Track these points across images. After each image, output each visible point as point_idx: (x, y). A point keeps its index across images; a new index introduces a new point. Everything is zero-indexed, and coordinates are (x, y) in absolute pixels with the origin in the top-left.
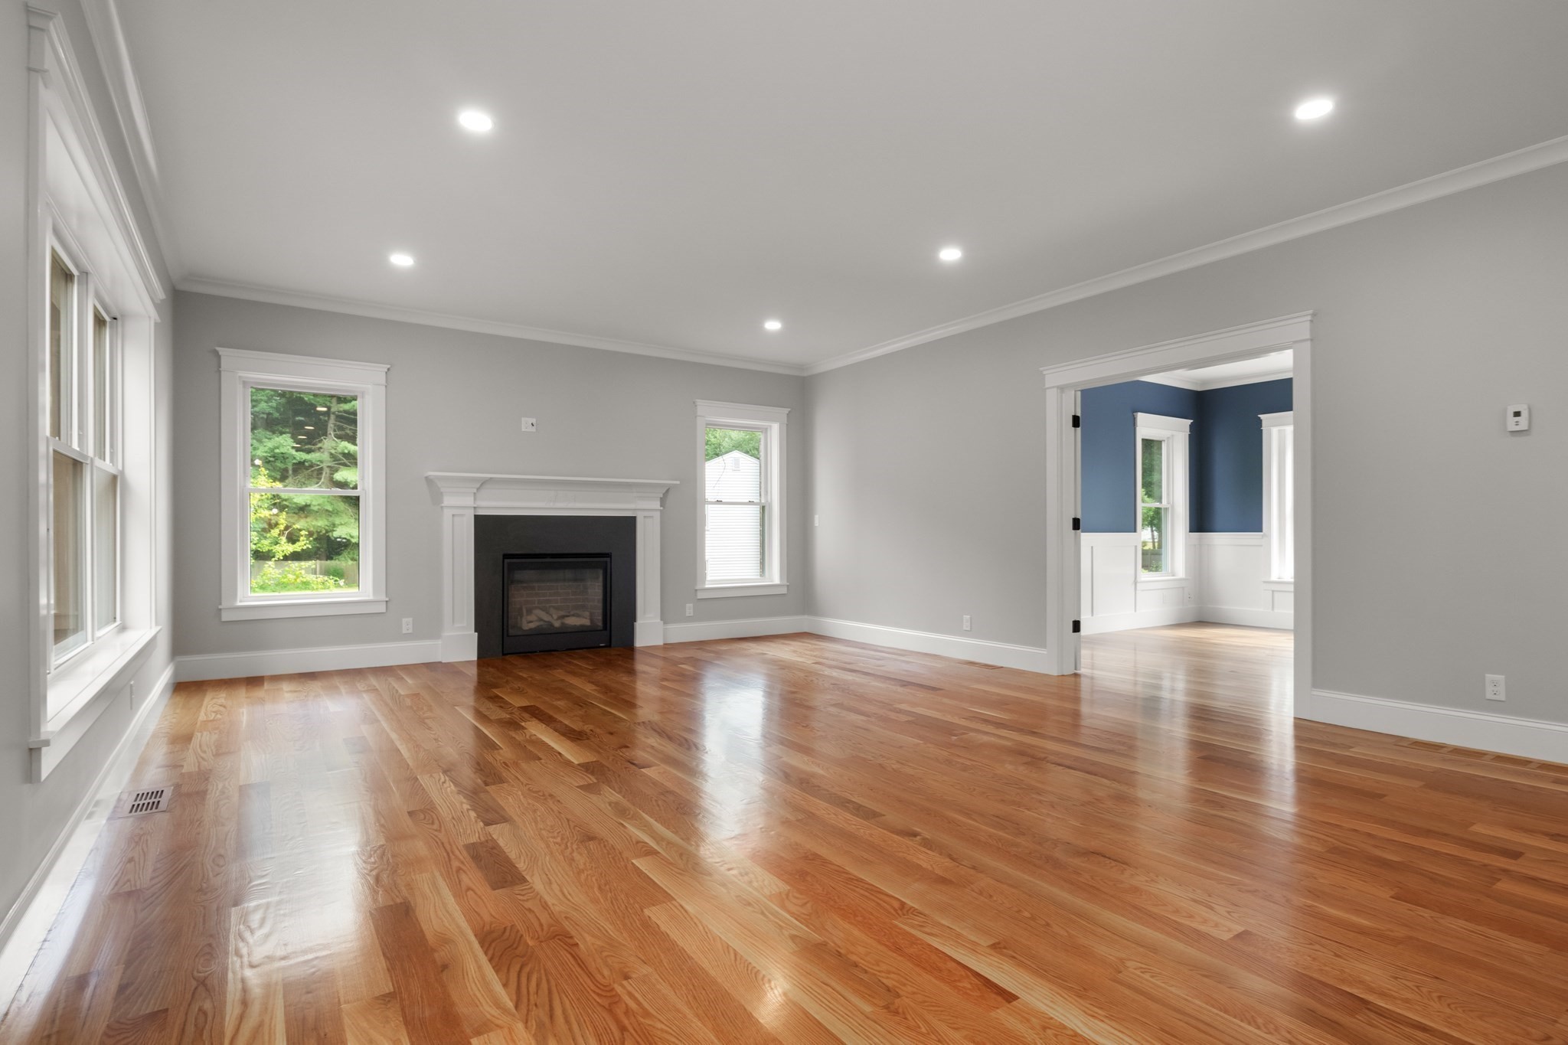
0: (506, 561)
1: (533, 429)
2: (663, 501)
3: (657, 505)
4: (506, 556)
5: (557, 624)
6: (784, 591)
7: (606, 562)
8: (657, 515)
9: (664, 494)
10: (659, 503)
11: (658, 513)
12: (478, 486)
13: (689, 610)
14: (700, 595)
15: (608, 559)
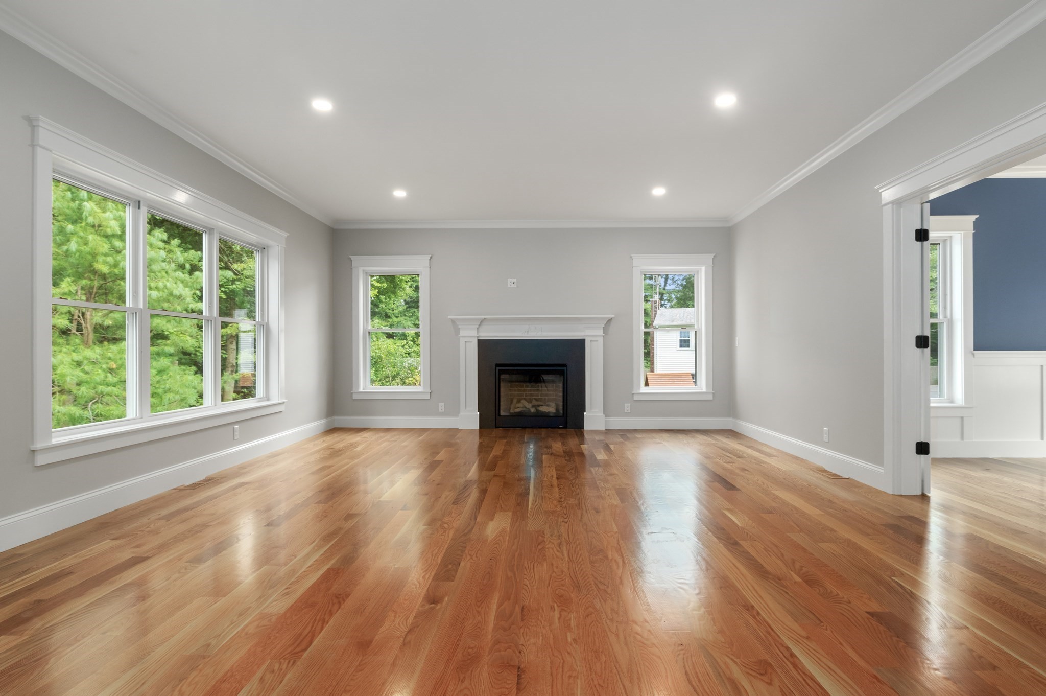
0: (498, 368)
1: (515, 286)
2: (605, 330)
3: (600, 332)
4: (497, 365)
5: (533, 410)
6: (710, 397)
7: (564, 370)
8: (601, 340)
9: (605, 325)
10: (602, 331)
11: (602, 338)
12: (479, 324)
13: (627, 407)
14: (636, 398)
15: (565, 369)
